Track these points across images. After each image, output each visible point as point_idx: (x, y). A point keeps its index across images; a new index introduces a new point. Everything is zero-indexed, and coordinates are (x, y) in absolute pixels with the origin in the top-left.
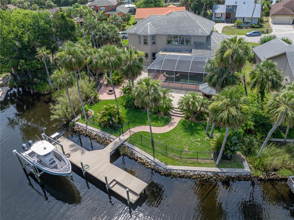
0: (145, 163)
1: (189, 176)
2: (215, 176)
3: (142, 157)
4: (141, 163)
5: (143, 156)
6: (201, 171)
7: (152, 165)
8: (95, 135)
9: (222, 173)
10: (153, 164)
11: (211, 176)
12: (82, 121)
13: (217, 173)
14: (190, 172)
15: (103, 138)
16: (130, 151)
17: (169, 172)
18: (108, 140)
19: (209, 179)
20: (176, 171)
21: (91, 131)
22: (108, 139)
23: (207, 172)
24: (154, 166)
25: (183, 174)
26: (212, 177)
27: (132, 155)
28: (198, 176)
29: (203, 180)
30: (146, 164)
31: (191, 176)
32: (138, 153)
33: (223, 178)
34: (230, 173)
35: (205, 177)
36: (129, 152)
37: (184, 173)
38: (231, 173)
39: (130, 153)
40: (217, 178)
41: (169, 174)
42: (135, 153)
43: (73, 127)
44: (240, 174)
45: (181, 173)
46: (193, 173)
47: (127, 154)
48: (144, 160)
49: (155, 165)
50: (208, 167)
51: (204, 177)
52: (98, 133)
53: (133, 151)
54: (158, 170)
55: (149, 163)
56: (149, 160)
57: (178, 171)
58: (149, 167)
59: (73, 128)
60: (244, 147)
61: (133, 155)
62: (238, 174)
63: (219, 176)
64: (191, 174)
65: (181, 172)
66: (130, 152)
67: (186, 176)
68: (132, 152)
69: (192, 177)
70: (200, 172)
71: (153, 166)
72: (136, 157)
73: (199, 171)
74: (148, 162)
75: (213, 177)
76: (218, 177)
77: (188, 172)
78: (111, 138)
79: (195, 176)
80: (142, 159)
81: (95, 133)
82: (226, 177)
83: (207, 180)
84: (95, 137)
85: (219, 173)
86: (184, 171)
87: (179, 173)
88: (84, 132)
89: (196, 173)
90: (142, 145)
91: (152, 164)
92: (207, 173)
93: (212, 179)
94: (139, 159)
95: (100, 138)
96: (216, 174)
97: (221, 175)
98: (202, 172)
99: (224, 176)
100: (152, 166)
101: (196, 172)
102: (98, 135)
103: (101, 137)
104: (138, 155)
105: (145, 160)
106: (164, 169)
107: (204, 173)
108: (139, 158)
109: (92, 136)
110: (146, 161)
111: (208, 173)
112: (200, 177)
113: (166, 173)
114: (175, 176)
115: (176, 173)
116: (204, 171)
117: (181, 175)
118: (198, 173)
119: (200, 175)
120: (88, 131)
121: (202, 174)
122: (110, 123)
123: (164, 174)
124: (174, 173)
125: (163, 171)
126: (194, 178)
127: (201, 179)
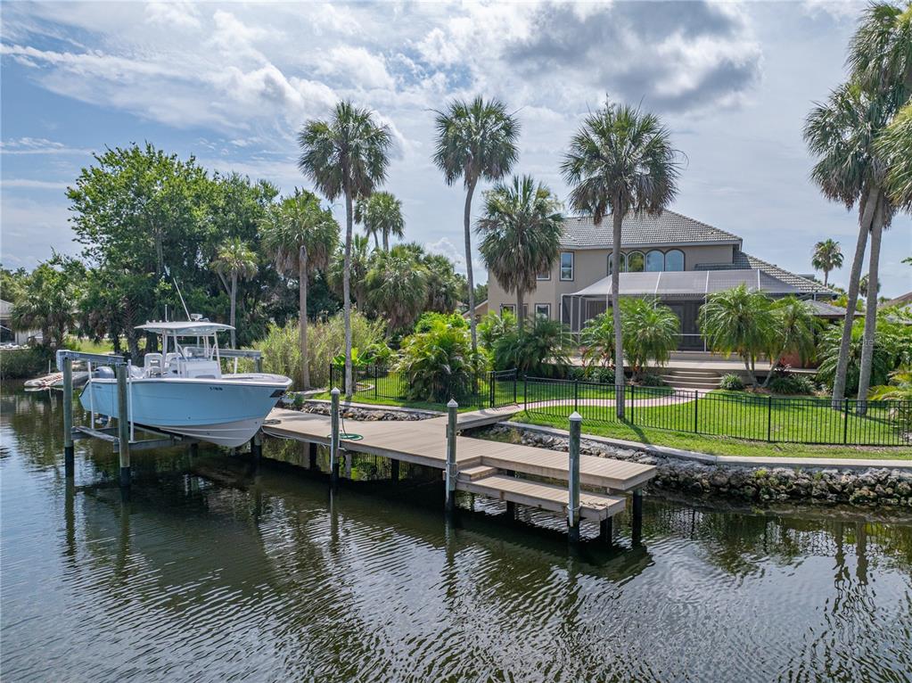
1: (838, 487)
3: (586, 447)
5: (595, 445)
6: (891, 468)
10: (649, 459)
14: (836, 471)
16: (530, 440)
17: (736, 475)
20: (764, 469)
21: (364, 412)
25: (806, 481)
28: (879, 488)
31: (844, 487)
37: (807, 476)
41: (733, 482)
42: (553, 441)
45: (793, 475)
46: (853, 477)
49: (654, 460)
52: (389, 412)
53: (545, 437)
56: (621, 453)
57: (778, 469)
64: (844, 479)
65: (790, 472)
66: (529, 443)
67: (823, 490)
68: (540, 441)
69: (852, 491)
70: (884, 470)
73: (880, 468)
77: (825, 471)
79: (866, 487)
80: (592, 454)
81: (378, 414)
86: (807, 468)
87: (785, 475)
89: (866, 475)
98: (895, 473)
101: (868, 474)
102: (391, 417)
105: (604, 454)
106: (706, 466)
107: (907, 475)
112: (890, 491)
113: (723, 480)
114: (767, 489)
115: (767, 477)
116: (905, 468)
117: (794, 487)
118: (877, 474)
119: (889, 481)
120: (351, 414)
121: (900, 480)
122: (444, 371)
123: (711, 485)
124: (758, 478)
125: (703, 472)
126: (863, 497)
127: (899, 499)
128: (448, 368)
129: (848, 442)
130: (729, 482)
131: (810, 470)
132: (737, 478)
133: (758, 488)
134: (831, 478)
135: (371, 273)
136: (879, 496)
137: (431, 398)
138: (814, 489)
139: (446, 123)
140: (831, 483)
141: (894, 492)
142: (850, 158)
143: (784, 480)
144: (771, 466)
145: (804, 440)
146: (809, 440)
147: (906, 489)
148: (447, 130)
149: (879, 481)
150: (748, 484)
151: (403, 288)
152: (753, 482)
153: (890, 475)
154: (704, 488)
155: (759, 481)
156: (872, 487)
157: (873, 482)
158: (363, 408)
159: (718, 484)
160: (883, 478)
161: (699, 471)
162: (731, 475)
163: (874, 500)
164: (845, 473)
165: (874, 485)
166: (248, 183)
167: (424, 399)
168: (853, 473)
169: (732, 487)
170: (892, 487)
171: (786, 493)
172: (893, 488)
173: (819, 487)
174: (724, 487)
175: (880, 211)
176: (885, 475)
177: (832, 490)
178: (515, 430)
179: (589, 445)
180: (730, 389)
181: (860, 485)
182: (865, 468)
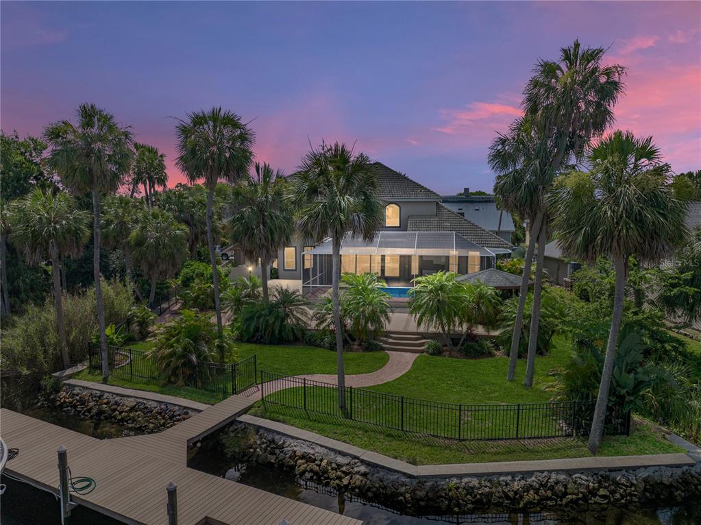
0: (325, 472)
1: (511, 494)
2: (605, 488)
3: (311, 451)
4: (311, 474)
5: (318, 449)
6: (550, 471)
7: (358, 473)
8: (132, 409)
9: (624, 472)
10: (363, 469)
11: (589, 486)
12: (90, 377)
13: (608, 473)
14: (509, 478)
15: (160, 413)
16: (264, 440)
17: (432, 488)
18: (178, 417)
19: (585, 498)
20: (455, 480)
21: (118, 398)
22: (179, 415)
23: (569, 472)
24: (365, 475)
25: (487, 490)
26: (593, 493)
27: (272, 453)
28: (542, 491)
29: (567, 505)
30: (333, 474)
31: (516, 493)
32: (293, 443)
33: (633, 489)
34: (652, 469)
35: (568, 491)
36: (258, 442)
37: (488, 484)
38: (657, 468)
39: (263, 446)
40: (613, 492)
41: (430, 495)
42: (284, 443)
43: (51, 393)
44: (685, 468)
45: (477, 485)
46: (523, 482)
47: (252, 450)
48: (321, 460)
49: (367, 470)
50: (568, 457)
51: (565, 494)
52: (141, 400)
53: (277, 437)
54: (385, 488)
55: (344, 469)
56: (340, 459)
57: (466, 480)
58: (345, 481)
59: (52, 397)
60: (648, 392)
61: (277, 451)
62: (679, 472)
63: (618, 484)
64: (516, 485)
65: (475, 482)
66: (263, 443)
67: (500, 497)
68: (273, 441)
69: (522, 497)
70: (545, 474)
71: (361, 478)
72: (290, 457)
73: (542, 472)
74: (339, 466)
75: (598, 490)
76: (613, 487)
77: (501, 478)
78: (190, 411)
79: (531, 492)
80: (315, 460)
81: (130, 403)
82: (642, 486)
83: (580, 502)
84: (132, 415)
85: (613, 475)
86: (488, 476)
87: (471, 485)
88: (91, 404)
89: (532, 480)
90: (309, 418)
91: (356, 469)
92: (571, 475)
93: (597, 499)
94: (300, 461)
95: (149, 414)
96: (606, 478)
97: (623, 481)
98: (554, 476)
99: (635, 482)
100: (358, 476)
101: (533, 478)
102: (142, 407)
103: (151, 412)
104: (295, 449)
105: (325, 461)
106: (408, 480)
107: (562, 477)
108: (303, 457)
109: (121, 413)
110: (329, 463)
111: (577, 475)
112: (549, 493)
113: (421, 494)
114: (457, 501)
115: (457, 488)
116: (561, 470)
117: (478, 496)
118: (540, 478)
119: (549, 485)
120: (105, 401)
121: (557, 483)
122: (190, 361)
123: (412, 499)
124: (450, 490)
125: (406, 485)
126: (530, 502)
127: (556, 501)
128: (194, 358)
129: (519, 436)
130: (427, 495)
131: (490, 478)
132: (433, 490)
133: (450, 500)
134: (507, 484)
135: (134, 233)
136: (541, 500)
137: (181, 382)
138: (494, 497)
139: (185, 131)
140: (506, 490)
141: (552, 495)
142: (523, 188)
143: (470, 490)
144: (460, 476)
145: (487, 437)
146: (490, 437)
147: (561, 491)
148: (186, 137)
149: (541, 485)
150: (442, 496)
151: (164, 247)
152: (446, 494)
153: (549, 478)
154: (407, 502)
155: (450, 493)
156: (537, 491)
157: (537, 486)
158: (117, 395)
159: (418, 498)
160: (545, 481)
161: (404, 484)
162: (428, 488)
163: (539, 503)
164: (517, 479)
165: (539, 489)
166: (16, 137)
167: (174, 383)
168: (523, 478)
169: (429, 499)
170: (550, 489)
171: (472, 503)
172: (552, 490)
173: (497, 494)
174: (423, 501)
175: (544, 227)
176: (546, 479)
177: (507, 497)
178: (251, 428)
179: (313, 449)
180: (432, 354)
181: (527, 489)
182: (531, 473)
